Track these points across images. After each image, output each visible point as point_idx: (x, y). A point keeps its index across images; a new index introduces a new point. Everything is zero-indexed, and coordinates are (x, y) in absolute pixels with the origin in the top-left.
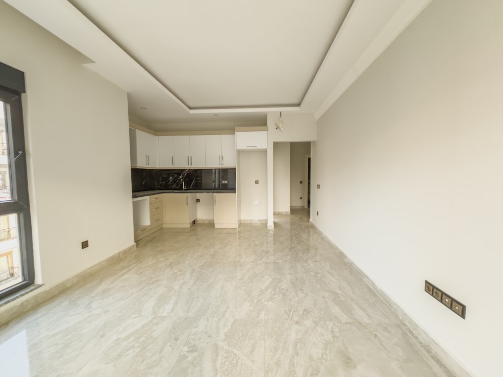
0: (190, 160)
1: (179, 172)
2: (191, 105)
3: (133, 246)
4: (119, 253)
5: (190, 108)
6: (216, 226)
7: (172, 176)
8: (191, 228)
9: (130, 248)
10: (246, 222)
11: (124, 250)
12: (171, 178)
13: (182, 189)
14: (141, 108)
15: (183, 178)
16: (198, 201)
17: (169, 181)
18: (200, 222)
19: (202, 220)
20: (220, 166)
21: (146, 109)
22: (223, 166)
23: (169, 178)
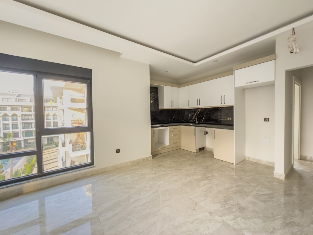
0: (199, 101)
1: (194, 111)
2: (195, 60)
3: (150, 157)
4: (139, 159)
5: (195, 62)
6: (215, 157)
7: (191, 113)
8: (197, 154)
9: (147, 158)
10: (251, 160)
11: (143, 158)
12: (190, 115)
13: (196, 123)
14: (165, 72)
15: (197, 115)
16: (206, 133)
17: (189, 117)
18: (208, 150)
19: (209, 148)
20: (222, 105)
21: (168, 72)
22: (224, 105)
23: (189, 115)
